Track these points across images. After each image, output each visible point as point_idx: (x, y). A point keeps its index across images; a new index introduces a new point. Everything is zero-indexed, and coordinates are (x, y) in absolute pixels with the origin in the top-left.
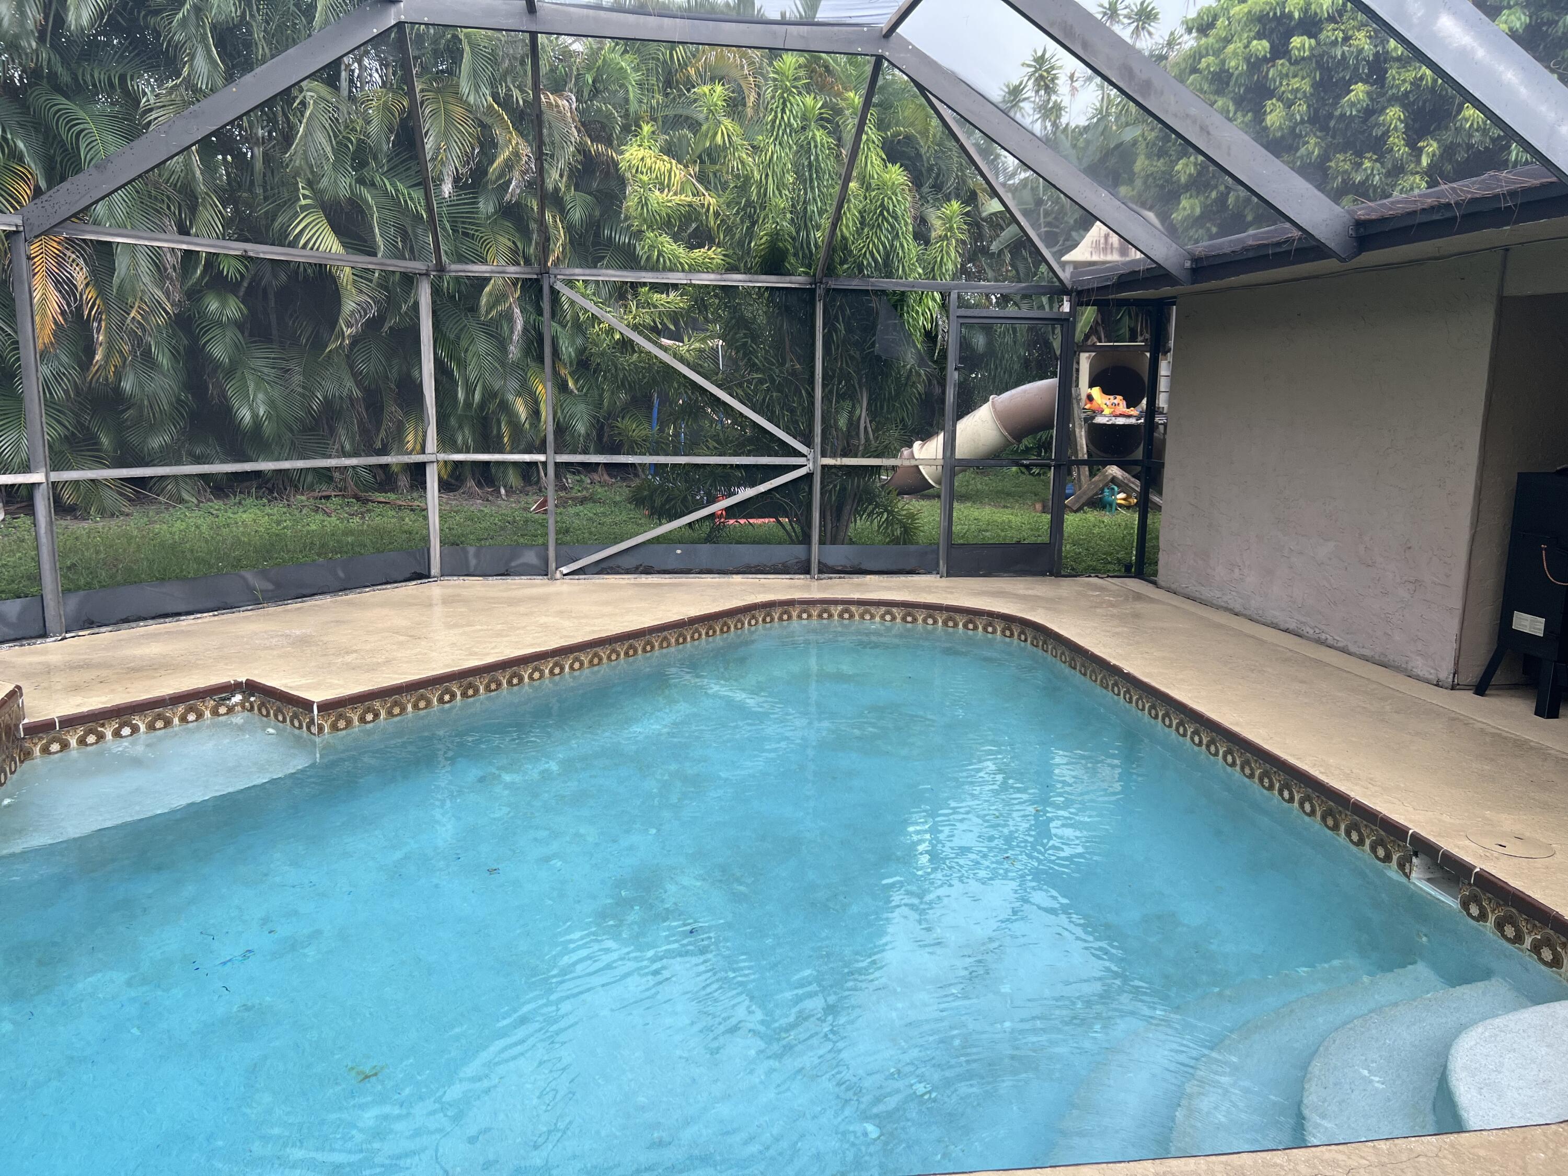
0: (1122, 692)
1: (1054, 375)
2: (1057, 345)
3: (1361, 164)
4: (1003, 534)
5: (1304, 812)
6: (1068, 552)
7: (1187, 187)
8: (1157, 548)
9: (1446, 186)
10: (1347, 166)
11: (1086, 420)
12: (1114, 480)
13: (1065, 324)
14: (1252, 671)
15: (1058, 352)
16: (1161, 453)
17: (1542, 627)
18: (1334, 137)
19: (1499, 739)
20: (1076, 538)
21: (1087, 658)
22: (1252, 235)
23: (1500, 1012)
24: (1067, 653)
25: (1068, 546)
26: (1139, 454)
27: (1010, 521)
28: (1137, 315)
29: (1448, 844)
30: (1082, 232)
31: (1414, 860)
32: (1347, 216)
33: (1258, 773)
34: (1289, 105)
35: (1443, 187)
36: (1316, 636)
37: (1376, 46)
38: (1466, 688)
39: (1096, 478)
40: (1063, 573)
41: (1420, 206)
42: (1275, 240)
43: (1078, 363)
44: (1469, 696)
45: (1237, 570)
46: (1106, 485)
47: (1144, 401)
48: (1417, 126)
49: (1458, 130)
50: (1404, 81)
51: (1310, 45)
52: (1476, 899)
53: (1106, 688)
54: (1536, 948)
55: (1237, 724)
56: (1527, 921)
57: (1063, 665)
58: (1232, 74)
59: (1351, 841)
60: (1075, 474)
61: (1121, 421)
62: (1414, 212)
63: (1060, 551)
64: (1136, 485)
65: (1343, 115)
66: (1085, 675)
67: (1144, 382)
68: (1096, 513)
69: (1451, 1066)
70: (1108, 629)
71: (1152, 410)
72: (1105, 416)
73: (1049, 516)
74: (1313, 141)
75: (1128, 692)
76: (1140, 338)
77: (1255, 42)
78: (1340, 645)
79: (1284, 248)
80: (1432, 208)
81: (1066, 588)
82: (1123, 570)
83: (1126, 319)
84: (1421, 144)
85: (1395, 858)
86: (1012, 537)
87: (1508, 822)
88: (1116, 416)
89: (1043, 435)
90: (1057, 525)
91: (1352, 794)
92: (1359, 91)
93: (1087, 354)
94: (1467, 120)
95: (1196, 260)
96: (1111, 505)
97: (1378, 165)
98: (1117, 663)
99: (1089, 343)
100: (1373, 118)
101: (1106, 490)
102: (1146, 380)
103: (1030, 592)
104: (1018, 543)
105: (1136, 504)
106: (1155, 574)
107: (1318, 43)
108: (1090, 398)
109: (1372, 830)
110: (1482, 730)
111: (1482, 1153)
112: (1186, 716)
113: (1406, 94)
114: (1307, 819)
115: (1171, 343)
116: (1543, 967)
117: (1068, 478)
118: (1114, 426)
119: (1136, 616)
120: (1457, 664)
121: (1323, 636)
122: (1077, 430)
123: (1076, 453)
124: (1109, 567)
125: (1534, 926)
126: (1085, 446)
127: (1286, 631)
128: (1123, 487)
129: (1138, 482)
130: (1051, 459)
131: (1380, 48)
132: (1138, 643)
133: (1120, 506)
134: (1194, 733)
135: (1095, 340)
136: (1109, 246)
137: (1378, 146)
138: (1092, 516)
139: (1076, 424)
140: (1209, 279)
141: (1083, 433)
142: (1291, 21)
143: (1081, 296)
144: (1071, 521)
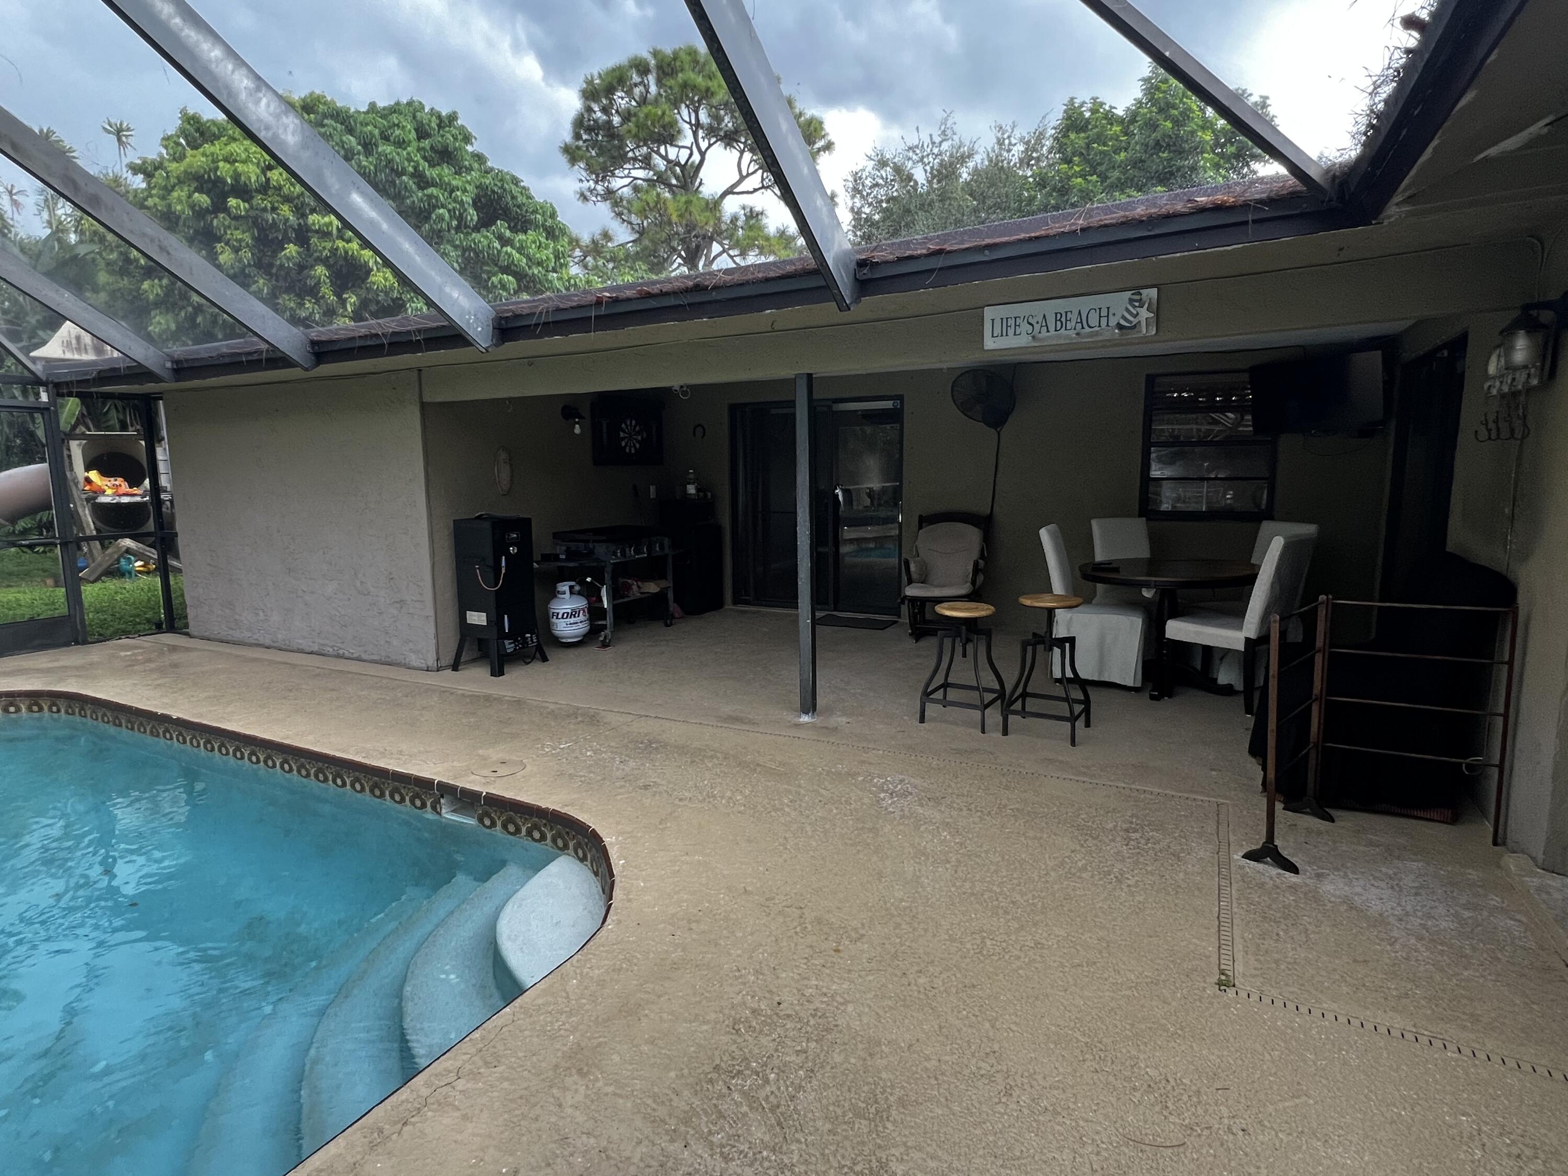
0: (174, 736)
1: (43, 460)
2: (40, 433)
3: (304, 304)
4: (11, 612)
5: (356, 791)
6: (93, 620)
7: (157, 304)
8: (184, 605)
9: (374, 322)
10: (292, 305)
11: (88, 500)
12: (128, 551)
13: (46, 413)
14: (291, 691)
15: (44, 441)
16: (172, 525)
17: (485, 618)
18: (277, 281)
19: (475, 699)
20: (98, 606)
21: (131, 713)
22: (222, 346)
23: (518, 887)
24: (109, 714)
25: (91, 616)
26: (151, 526)
27: (18, 600)
28: (124, 409)
29: (461, 783)
30: (49, 332)
31: (442, 801)
32: (303, 337)
33: (312, 772)
34: (236, 250)
35: (372, 322)
36: (335, 653)
37: (298, 219)
38: (446, 668)
39: (109, 551)
40: (90, 640)
41: (357, 334)
42: (247, 350)
43: (69, 450)
44: (449, 672)
45: (261, 613)
46: (122, 556)
47: (147, 482)
48: (338, 282)
49: (369, 290)
50: (324, 248)
51: (245, 208)
52: (487, 814)
53: (158, 736)
54: (529, 833)
55: (288, 737)
56: (521, 817)
57: (107, 726)
58: (179, 217)
59: (396, 801)
60: (85, 549)
61: (125, 500)
62: (353, 338)
63: (82, 620)
64: (153, 554)
65: (282, 266)
66: (132, 729)
67: (141, 466)
68: (115, 581)
69: (499, 942)
70: (149, 682)
71: (156, 488)
72: (108, 495)
73: (64, 590)
74: (261, 281)
75: (180, 734)
76: (130, 428)
77: (196, 195)
78: (355, 656)
79: (255, 357)
80: (366, 336)
81: (96, 653)
82: (154, 627)
83: (113, 413)
84: (345, 296)
85: (429, 804)
86: (23, 615)
87: (495, 753)
88: (120, 496)
89: (44, 516)
90: (75, 597)
91: (390, 767)
92: (291, 249)
93: (77, 442)
94: (374, 284)
95: (176, 362)
96: (130, 573)
97: (316, 307)
98: (165, 712)
99: (78, 431)
100: (305, 272)
101: (122, 560)
102: (145, 464)
103: (56, 664)
104: (32, 619)
105: (155, 569)
106: (186, 626)
107: (251, 207)
108: (88, 481)
109: (409, 789)
110: (463, 695)
111: (540, 1001)
112: (241, 742)
113: (327, 258)
114: (359, 795)
115: (164, 433)
116: (536, 844)
117: (78, 553)
118: (119, 505)
119: (175, 666)
120: (437, 653)
121: (341, 652)
122: (80, 510)
123: (82, 529)
124: (138, 627)
125: (526, 819)
126: (92, 524)
127: (312, 653)
128: (139, 556)
129: (153, 550)
130: (54, 537)
131: (301, 221)
132: (182, 689)
133: (140, 572)
134: (250, 755)
135: (84, 429)
136: (83, 347)
137: (313, 292)
138: (112, 584)
139: (78, 504)
140: (191, 379)
141: (87, 512)
142: (224, 186)
143: (60, 389)
144: (89, 592)
